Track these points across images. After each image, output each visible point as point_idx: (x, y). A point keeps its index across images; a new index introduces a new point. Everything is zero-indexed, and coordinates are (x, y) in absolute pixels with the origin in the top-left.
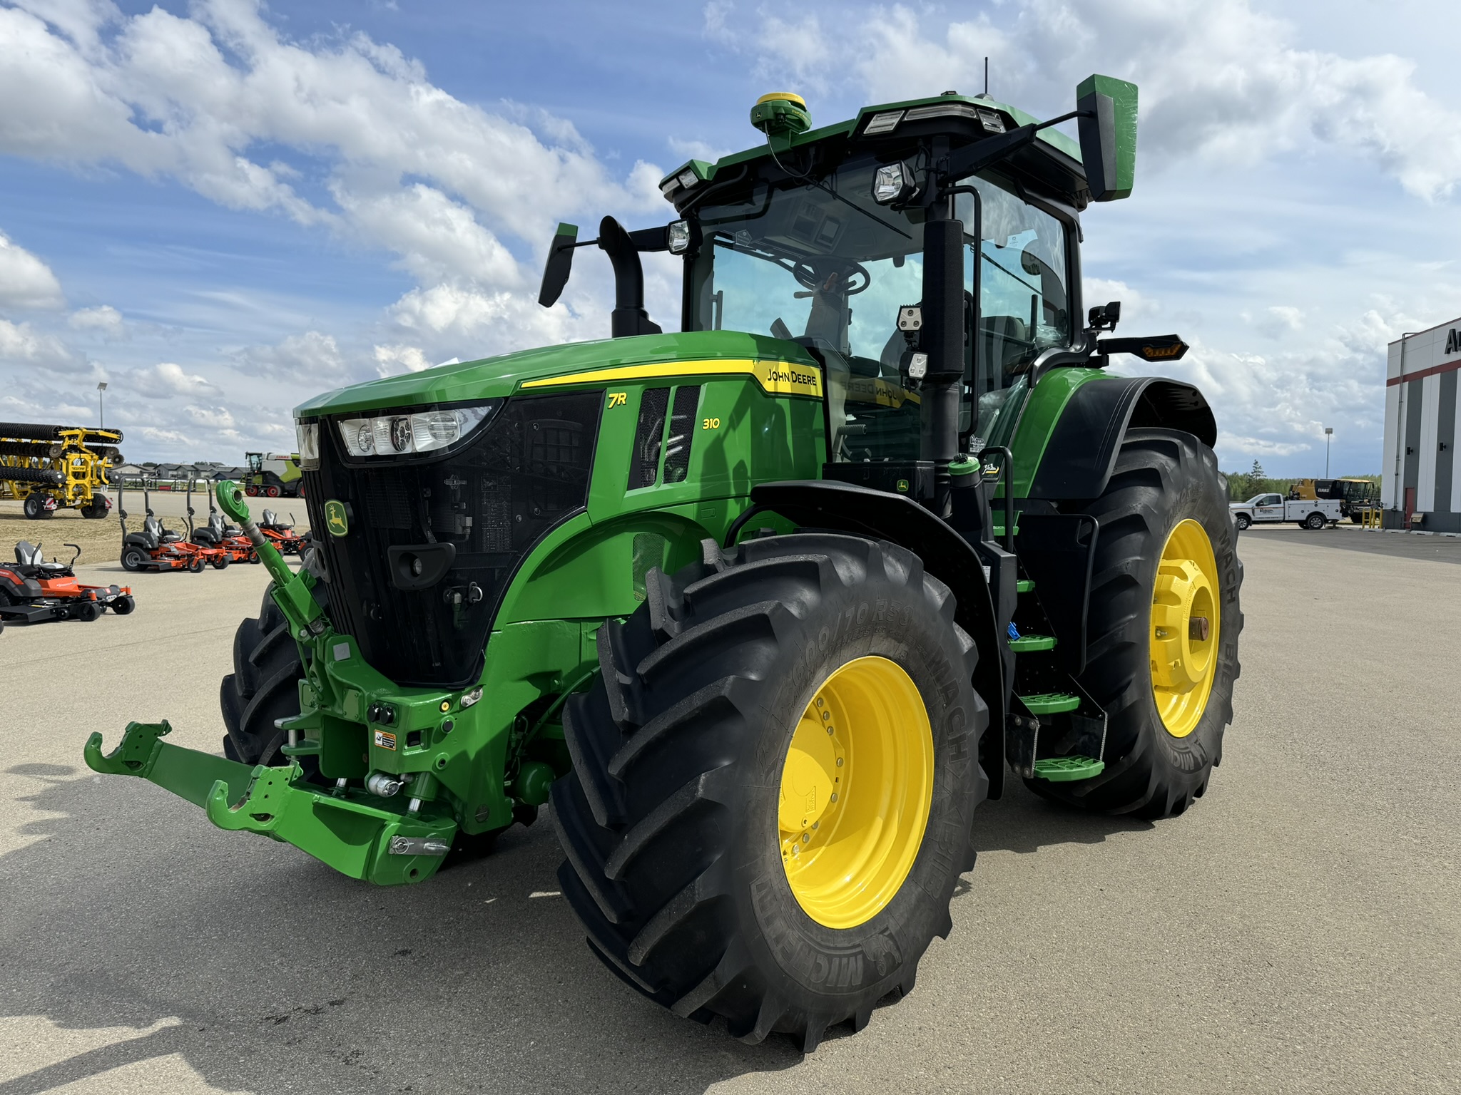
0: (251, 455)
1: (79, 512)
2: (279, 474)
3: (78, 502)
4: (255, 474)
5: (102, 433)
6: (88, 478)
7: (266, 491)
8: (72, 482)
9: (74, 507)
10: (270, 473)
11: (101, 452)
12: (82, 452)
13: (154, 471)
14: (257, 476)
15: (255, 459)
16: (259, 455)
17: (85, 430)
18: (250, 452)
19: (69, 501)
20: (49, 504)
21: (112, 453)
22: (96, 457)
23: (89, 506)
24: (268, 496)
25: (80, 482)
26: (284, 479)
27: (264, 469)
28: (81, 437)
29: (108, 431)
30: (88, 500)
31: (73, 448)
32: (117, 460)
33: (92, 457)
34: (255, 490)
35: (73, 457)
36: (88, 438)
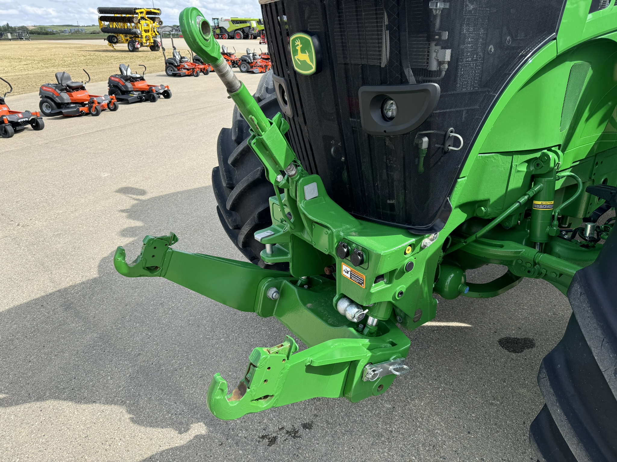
0: (214, 19)
1: (149, 49)
2: (226, 28)
3: (148, 44)
4: (217, 28)
5: (153, 10)
6: (150, 32)
7: (222, 36)
8: (144, 34)
9: (146, 46)
10: (223, 27)
11: (153, 19)
12: (146, 20)
13: (176, 29)
14: (218, 29)
15: (216, 21)
16: (218, 19)
17: (146, 9)
18: (214, 18)
19: (144, 43)
20: (137, 45)
21: (158, 20)
22: (152, 22)
23: (152, 45)
24: (222, 39)
25: (147, 34)
26: (229, 31)
27: (220, 26)
28: (145, 13)
29: (155, 9)
30: (151, 43)
31: (143, 18)
32: (160, 23)
33: (150, 22)
34: (217, 36)
35: (143, 22)
36: (148, 13)
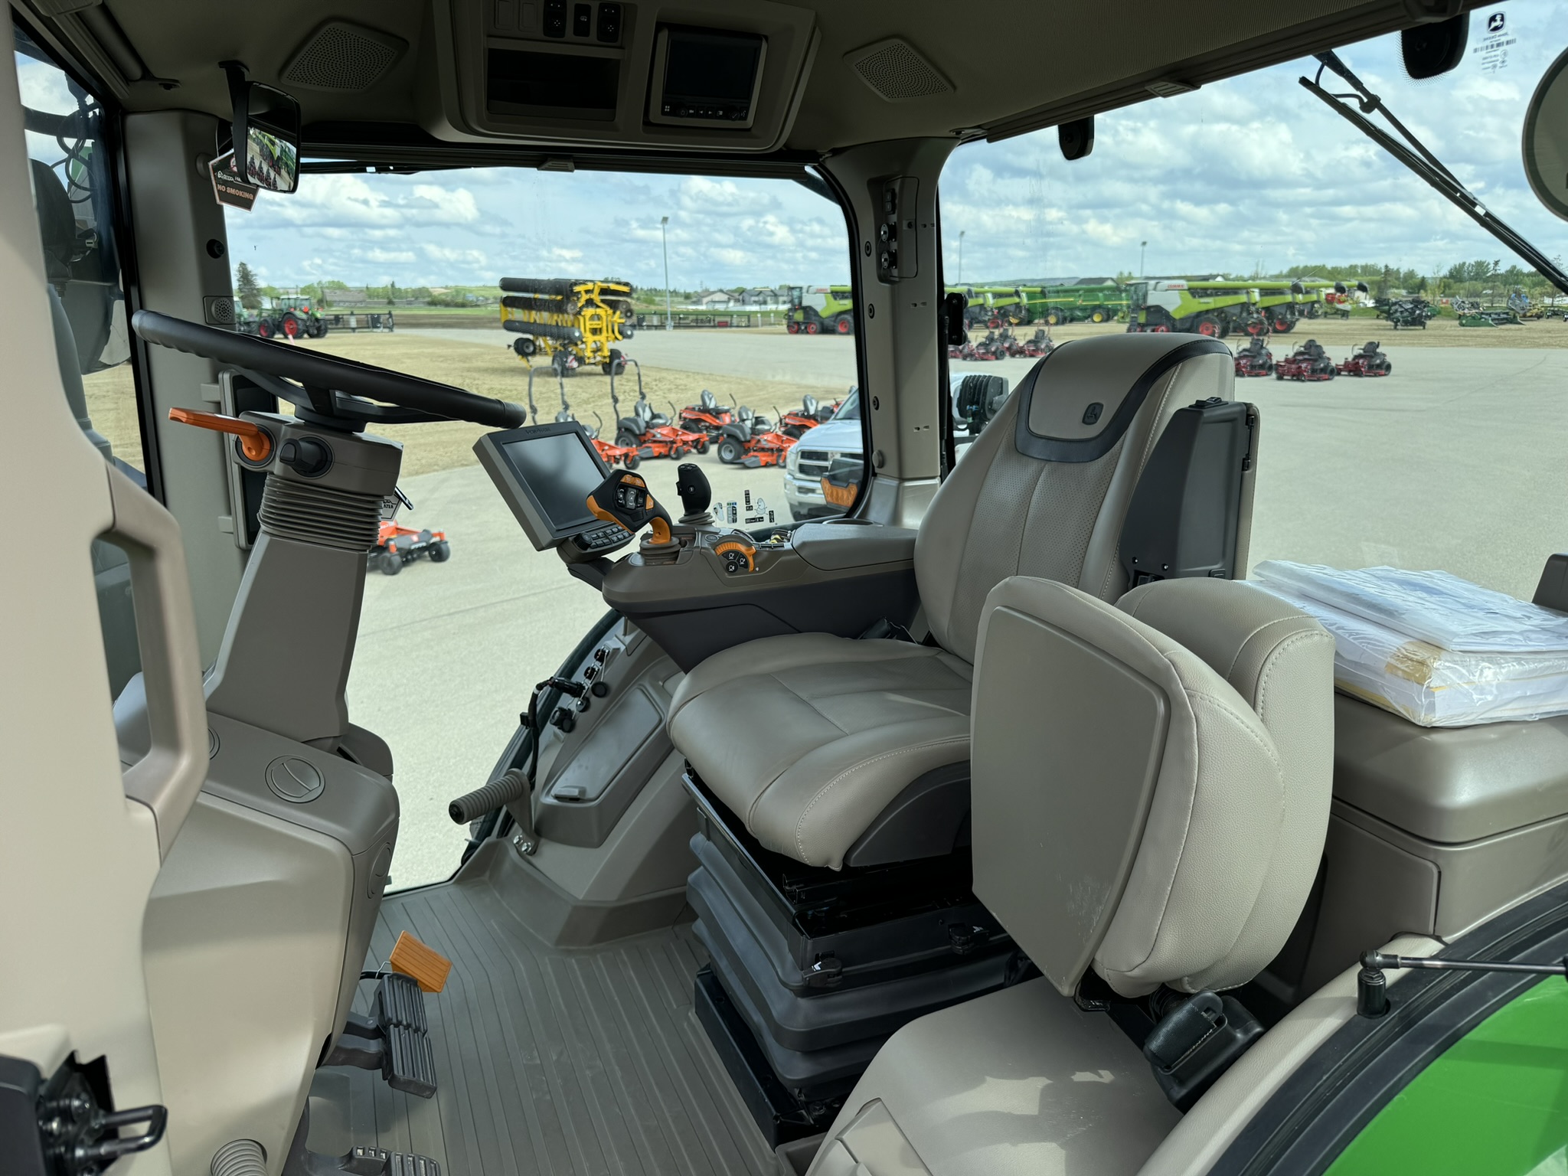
0: (793, 288)
1: (599, 369)
2: (819, 309)
3: (598, 359)
4: (796, 310)
5: (613, 287)
6: (604, 333)
7: (806, 328)
8: (589, 338)
9: (594, 364)
10: (810, 308)
11: (614, 305)
12: (598, 307)
14: (799, 311)
15: (796, 293)
16: (801, 288)
17: (600, 284)
18: (792, 285)
19: (589, 358)
20: (571, 362)
21: (624, 307)
22: (610, 311)
23: (606, 363)
24: (808, 333)
25: (596, 338)
26: (824, 314)
27: (805, 303)
28: (597, 291)
29: (619, 283)
30: (605, 357)
31: (590, 303)
32: (629, 314)
33: (606, 311)
34: (796, 327)
35: (589, 312)
36: (604, 292)
